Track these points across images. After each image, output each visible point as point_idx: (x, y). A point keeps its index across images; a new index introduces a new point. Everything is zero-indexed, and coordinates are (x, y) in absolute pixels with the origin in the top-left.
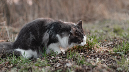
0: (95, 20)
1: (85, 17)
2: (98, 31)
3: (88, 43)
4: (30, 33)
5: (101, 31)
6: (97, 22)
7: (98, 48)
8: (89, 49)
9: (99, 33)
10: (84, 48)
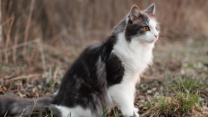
0: (186, 36)
1: (170, 31)
2: (195, 66)
3: (181, 101)
4: (75, 76)
5: (200, 65)
6: (190, 41)
7: (197, 111)
8: (182, 113)
9: (195, 69)
10: (174, 110)
